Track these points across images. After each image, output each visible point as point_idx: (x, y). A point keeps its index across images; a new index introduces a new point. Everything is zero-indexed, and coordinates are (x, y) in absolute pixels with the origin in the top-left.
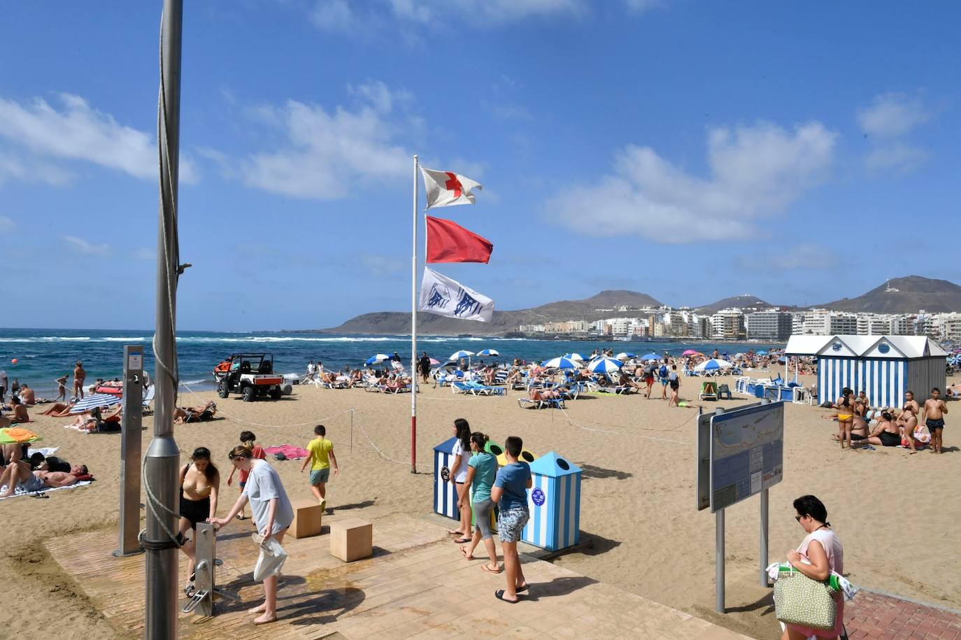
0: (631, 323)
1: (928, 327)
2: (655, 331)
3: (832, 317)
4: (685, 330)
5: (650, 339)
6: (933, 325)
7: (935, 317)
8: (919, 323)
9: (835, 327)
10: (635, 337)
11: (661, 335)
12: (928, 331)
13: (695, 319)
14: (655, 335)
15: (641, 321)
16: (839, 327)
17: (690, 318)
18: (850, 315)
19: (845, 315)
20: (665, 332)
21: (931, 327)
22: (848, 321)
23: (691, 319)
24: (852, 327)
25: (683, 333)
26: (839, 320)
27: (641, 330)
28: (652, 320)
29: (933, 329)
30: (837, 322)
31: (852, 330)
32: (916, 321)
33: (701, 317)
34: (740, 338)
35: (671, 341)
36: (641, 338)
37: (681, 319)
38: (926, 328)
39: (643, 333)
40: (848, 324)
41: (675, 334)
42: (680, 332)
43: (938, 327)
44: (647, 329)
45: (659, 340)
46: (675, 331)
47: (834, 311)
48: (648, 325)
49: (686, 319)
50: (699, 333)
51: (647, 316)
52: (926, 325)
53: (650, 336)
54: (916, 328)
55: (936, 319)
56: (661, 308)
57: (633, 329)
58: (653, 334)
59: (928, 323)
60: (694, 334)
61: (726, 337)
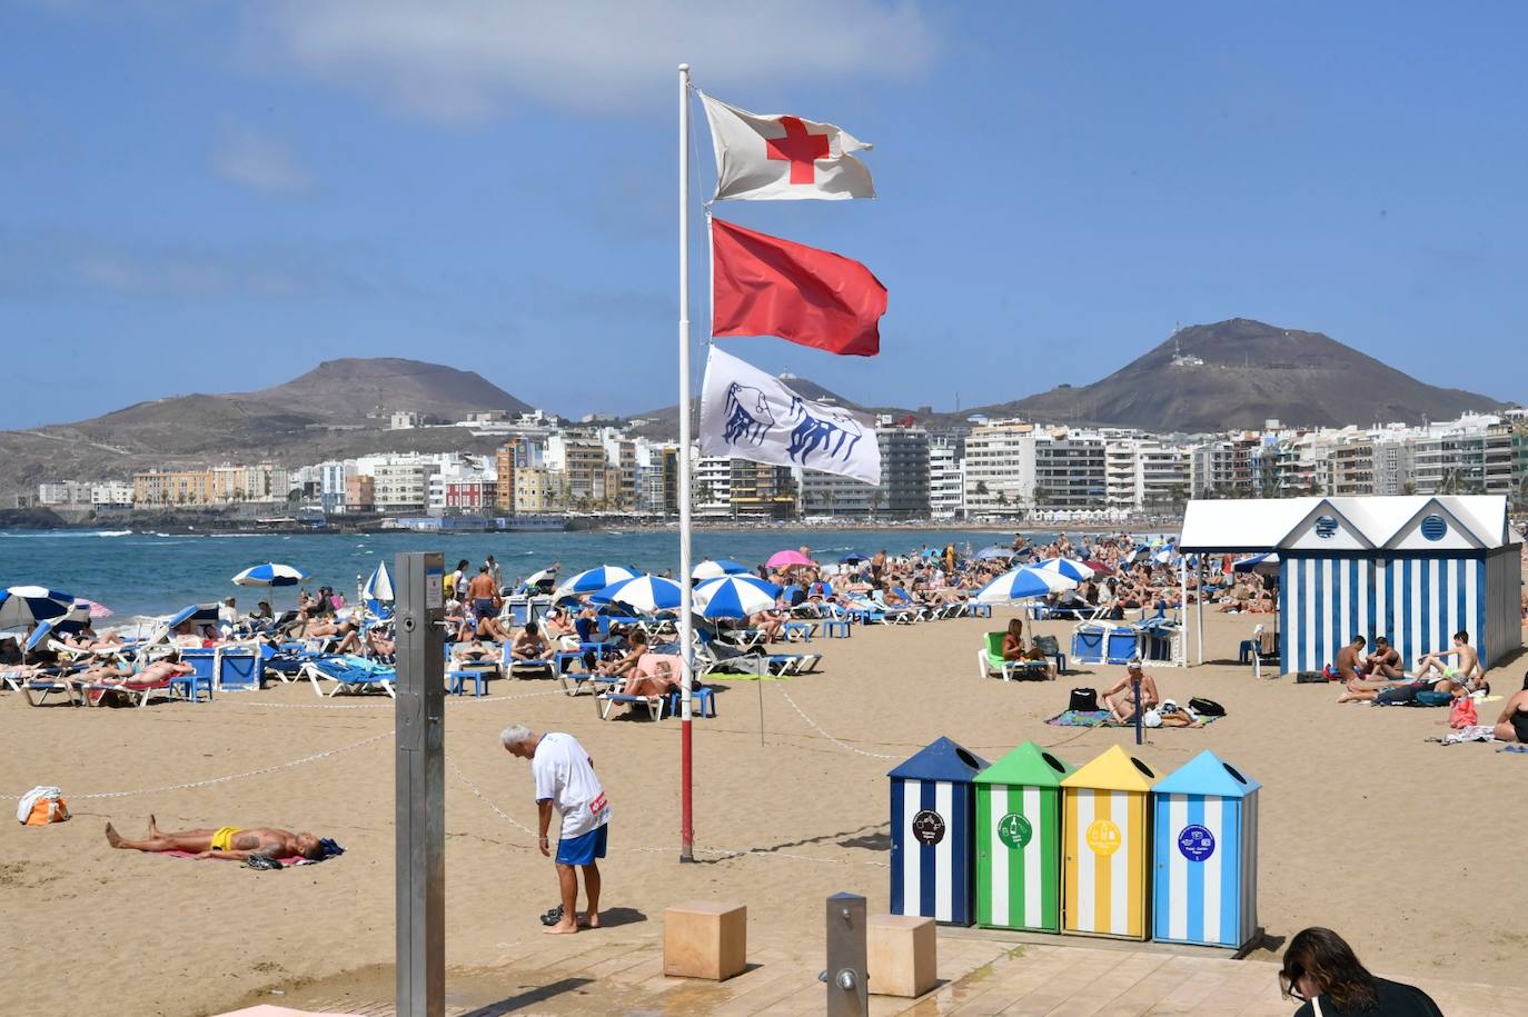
0: (437, 470)
1: (1288, 469)
2: (518, 495)
3: (1038, 443)
4: (612, 492)
5: (501, 522)
6: (1300, 464)
7: (1306, 439)
8: (1264, 459)
9: (1048, 473)
10: (452, 515)
11: (537, 508)
12: (1288, 480)
13: (643, 457)
14: (518, 506)
15: (470, 462)
16: (1057, 473)
17: (628, 452)
18: (1087, 436)
19: (1074, 438)
20: (550, 496)
21: (1296, 469)
22: (1082, 453)
23: (630, 455)
24: (1093, 473)
25: (605, 500)
26: (1058, 453)
27: (472, 493)
28: (505, 458)
29: (1301, 475)
30: (1051, 458)
31: (1093, 483)
32: (1257, 452)
33: (660, 446)
34: (782, 512)
35: (570, 526)
36: (473, 520)
37: (599, 453)
38: (1282, 474)
39: (479, 503)
40: (1083, 463)
41: (583, 505)
42: (597, 495)
43: (1312, 468)
44: (491, 490)
45: (534, 521)
46: (579, 493)
47: (1043, 427)
48: (492, 476)
49: (614, 454)
50: (656, 497)
51: (486, 445)
52: (1282, 463)
53: (500, 513)
54: (1258, 474)
55: (1308, 446)
56: (525, 417)
57: (445, 490)
58: (512, 507)
59: (1288, 457)
60: (639, 502)
61: (738, 509)
